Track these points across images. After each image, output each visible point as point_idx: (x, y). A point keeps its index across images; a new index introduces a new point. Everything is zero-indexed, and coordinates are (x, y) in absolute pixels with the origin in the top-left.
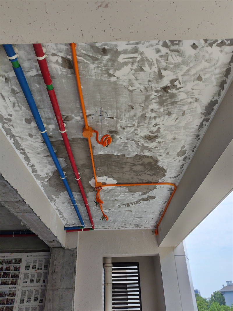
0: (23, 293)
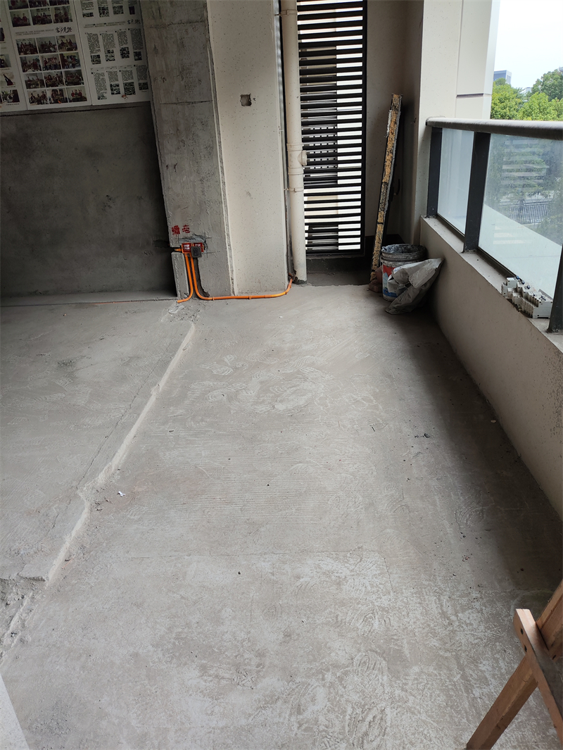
0: (93, 40)
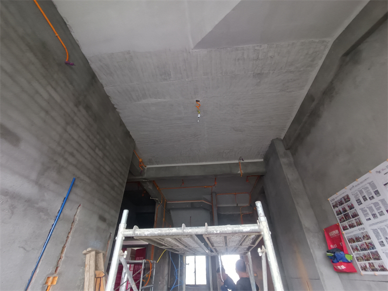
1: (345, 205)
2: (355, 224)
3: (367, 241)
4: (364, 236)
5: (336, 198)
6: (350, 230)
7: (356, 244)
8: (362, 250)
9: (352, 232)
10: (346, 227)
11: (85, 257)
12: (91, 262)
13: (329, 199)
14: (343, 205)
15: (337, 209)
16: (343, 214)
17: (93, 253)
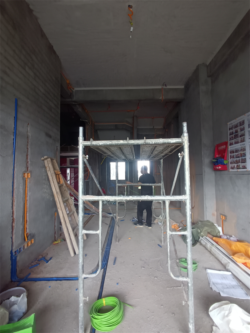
1: (238, 129)
2: (240, 141)
3: (242, 152)
4: (242, 149)
5: (234, 123)
6: (234, 145)
7: (235, 154)
8: (236, 158)
9: (235, 147)
10: (233, 143)
11: (44, 162)
12: (49, 165)
13: (228, 123)
14: (237, 128)
15: (231, 131)
16: (234, 135)
17: (49, 159)
